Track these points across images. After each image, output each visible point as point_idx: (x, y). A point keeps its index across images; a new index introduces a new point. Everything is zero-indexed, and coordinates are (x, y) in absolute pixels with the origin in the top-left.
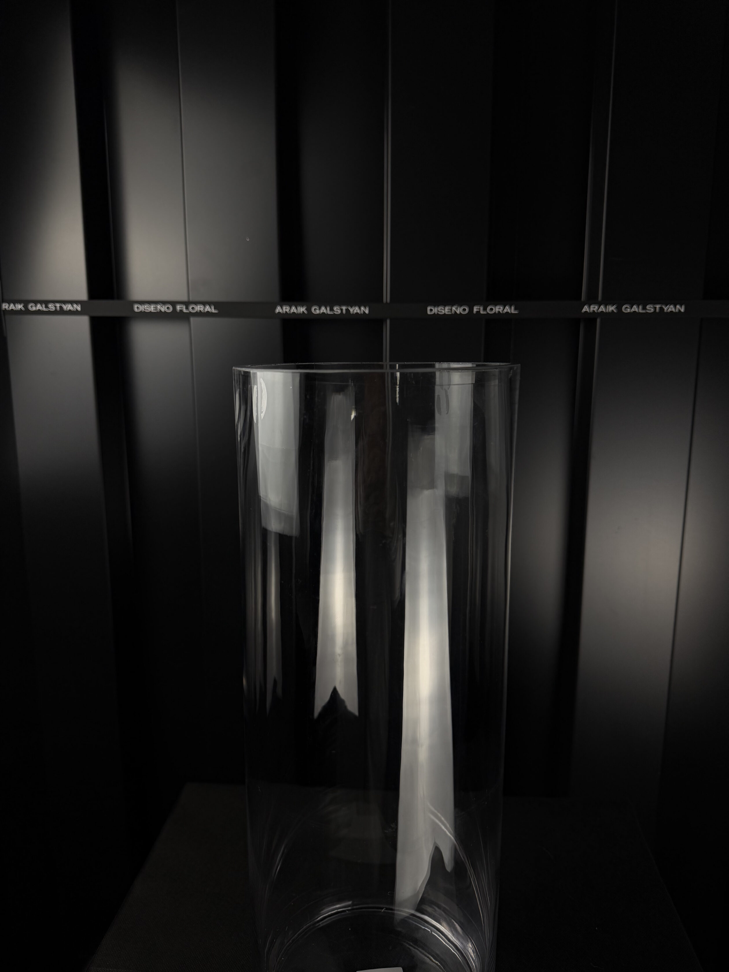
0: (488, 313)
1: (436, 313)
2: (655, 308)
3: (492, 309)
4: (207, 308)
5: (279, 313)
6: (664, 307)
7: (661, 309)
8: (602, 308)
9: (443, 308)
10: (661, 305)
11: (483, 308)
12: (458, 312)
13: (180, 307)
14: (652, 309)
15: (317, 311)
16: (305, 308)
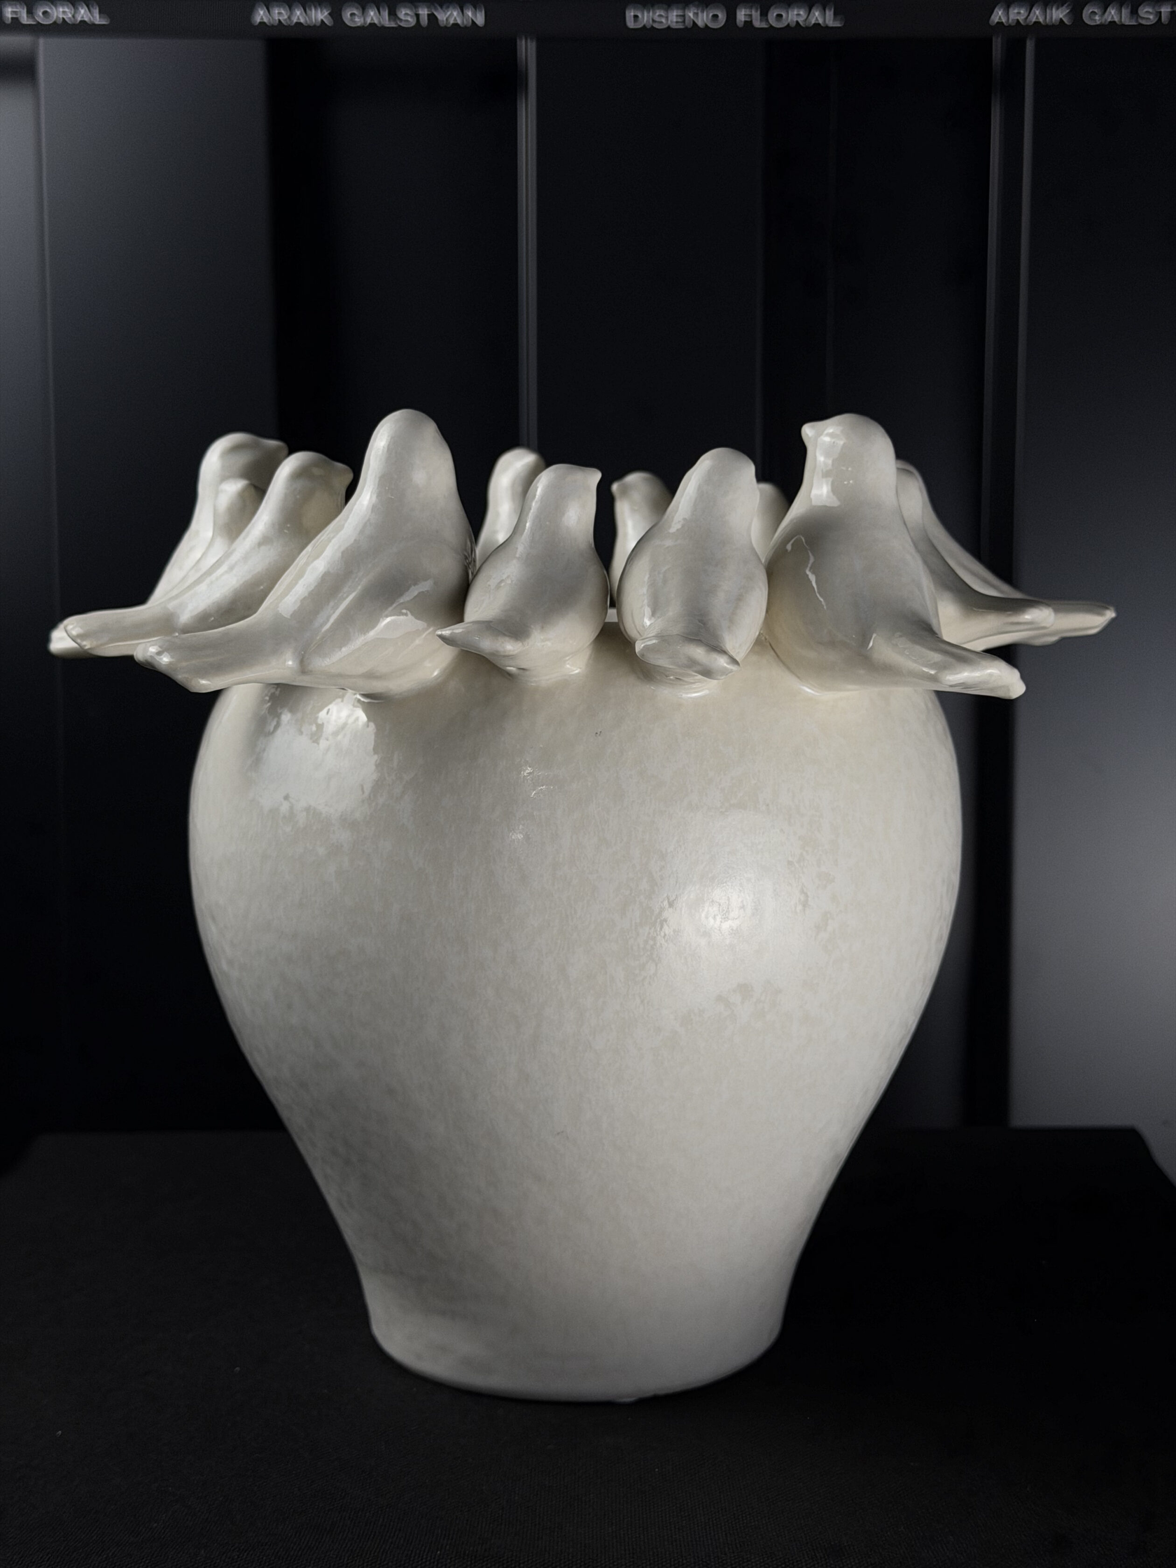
0: (771, 26)
1: (648, 27)
2: (1160, 13)
3: (779, 16)
4: (83, 14)
5: (262, 24)
7: (1173, 15)
8: (1037, 15)
9: (662, 13)
10: (1172, 7)
11: (759, 12)
12: (700, 23)
14: (1151, 17)
15: (357, 19)
16: (326, 13)
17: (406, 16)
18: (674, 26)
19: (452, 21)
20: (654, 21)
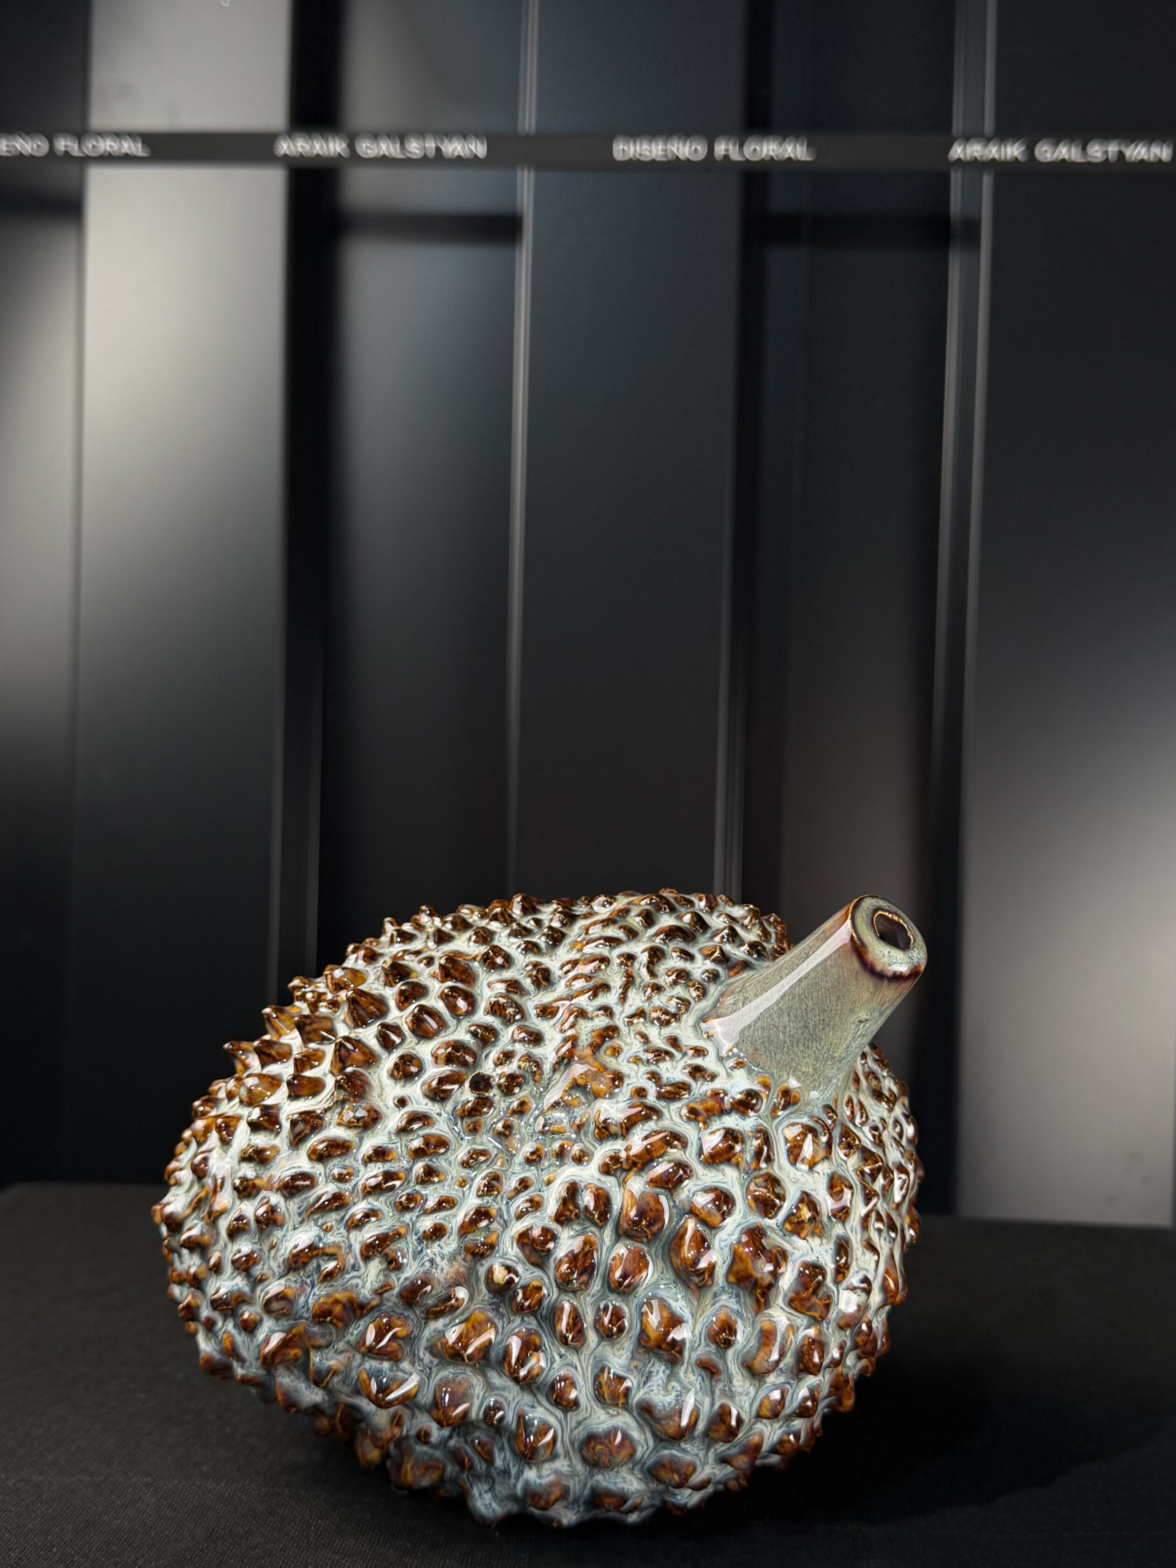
0: (748, 160)
1: (634, 159)
2: (1106, 152)
3: (755, 150)
4: (129, 147)
5: (285, 155)
6: (1123, 149)
7: (1121, 154)
8: (993, 151)
9: (648, 148)
10: (1120, 145)
11: (737, 147)
12: (681, 157)
13: (66, 146)
14: (1099, 155)
15: (369, 151)
16: (344, 145)
17: (414, 148)
18: (658, 159)
19: (456, 154)
20: (640, 155)
